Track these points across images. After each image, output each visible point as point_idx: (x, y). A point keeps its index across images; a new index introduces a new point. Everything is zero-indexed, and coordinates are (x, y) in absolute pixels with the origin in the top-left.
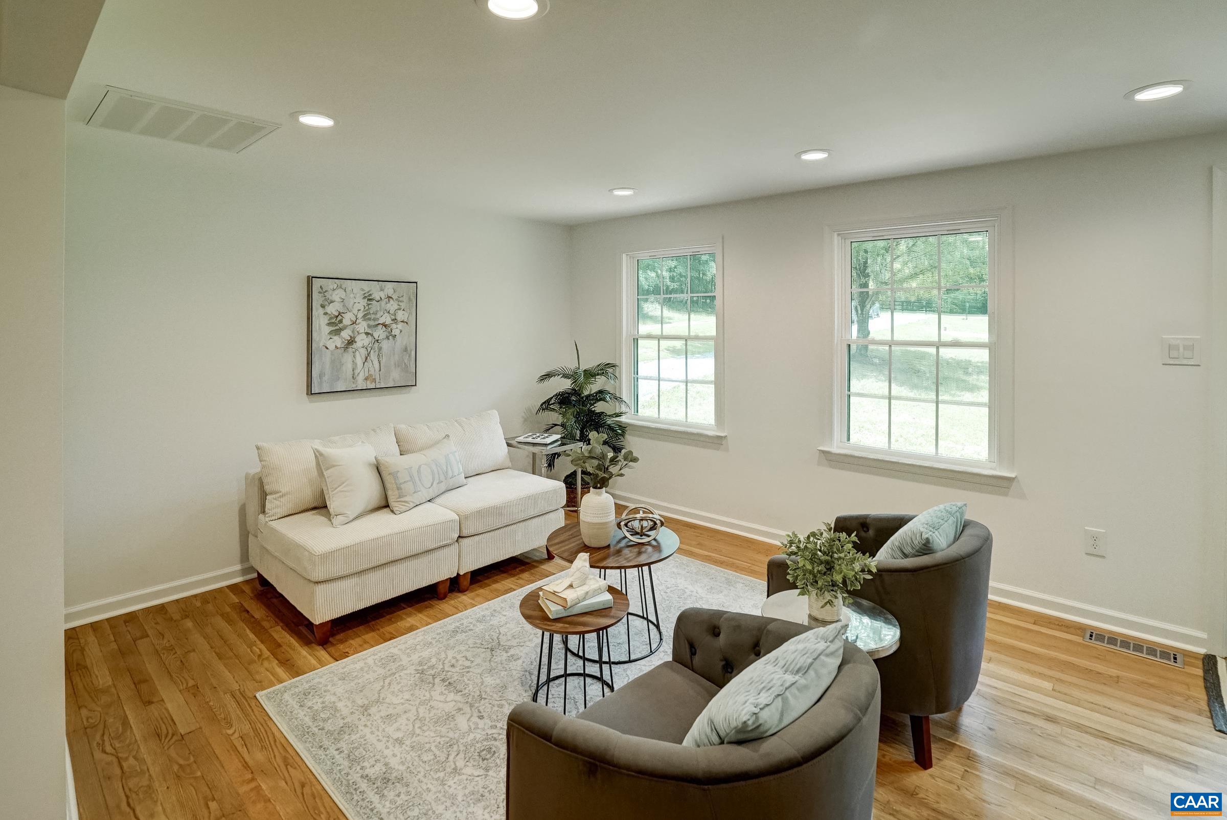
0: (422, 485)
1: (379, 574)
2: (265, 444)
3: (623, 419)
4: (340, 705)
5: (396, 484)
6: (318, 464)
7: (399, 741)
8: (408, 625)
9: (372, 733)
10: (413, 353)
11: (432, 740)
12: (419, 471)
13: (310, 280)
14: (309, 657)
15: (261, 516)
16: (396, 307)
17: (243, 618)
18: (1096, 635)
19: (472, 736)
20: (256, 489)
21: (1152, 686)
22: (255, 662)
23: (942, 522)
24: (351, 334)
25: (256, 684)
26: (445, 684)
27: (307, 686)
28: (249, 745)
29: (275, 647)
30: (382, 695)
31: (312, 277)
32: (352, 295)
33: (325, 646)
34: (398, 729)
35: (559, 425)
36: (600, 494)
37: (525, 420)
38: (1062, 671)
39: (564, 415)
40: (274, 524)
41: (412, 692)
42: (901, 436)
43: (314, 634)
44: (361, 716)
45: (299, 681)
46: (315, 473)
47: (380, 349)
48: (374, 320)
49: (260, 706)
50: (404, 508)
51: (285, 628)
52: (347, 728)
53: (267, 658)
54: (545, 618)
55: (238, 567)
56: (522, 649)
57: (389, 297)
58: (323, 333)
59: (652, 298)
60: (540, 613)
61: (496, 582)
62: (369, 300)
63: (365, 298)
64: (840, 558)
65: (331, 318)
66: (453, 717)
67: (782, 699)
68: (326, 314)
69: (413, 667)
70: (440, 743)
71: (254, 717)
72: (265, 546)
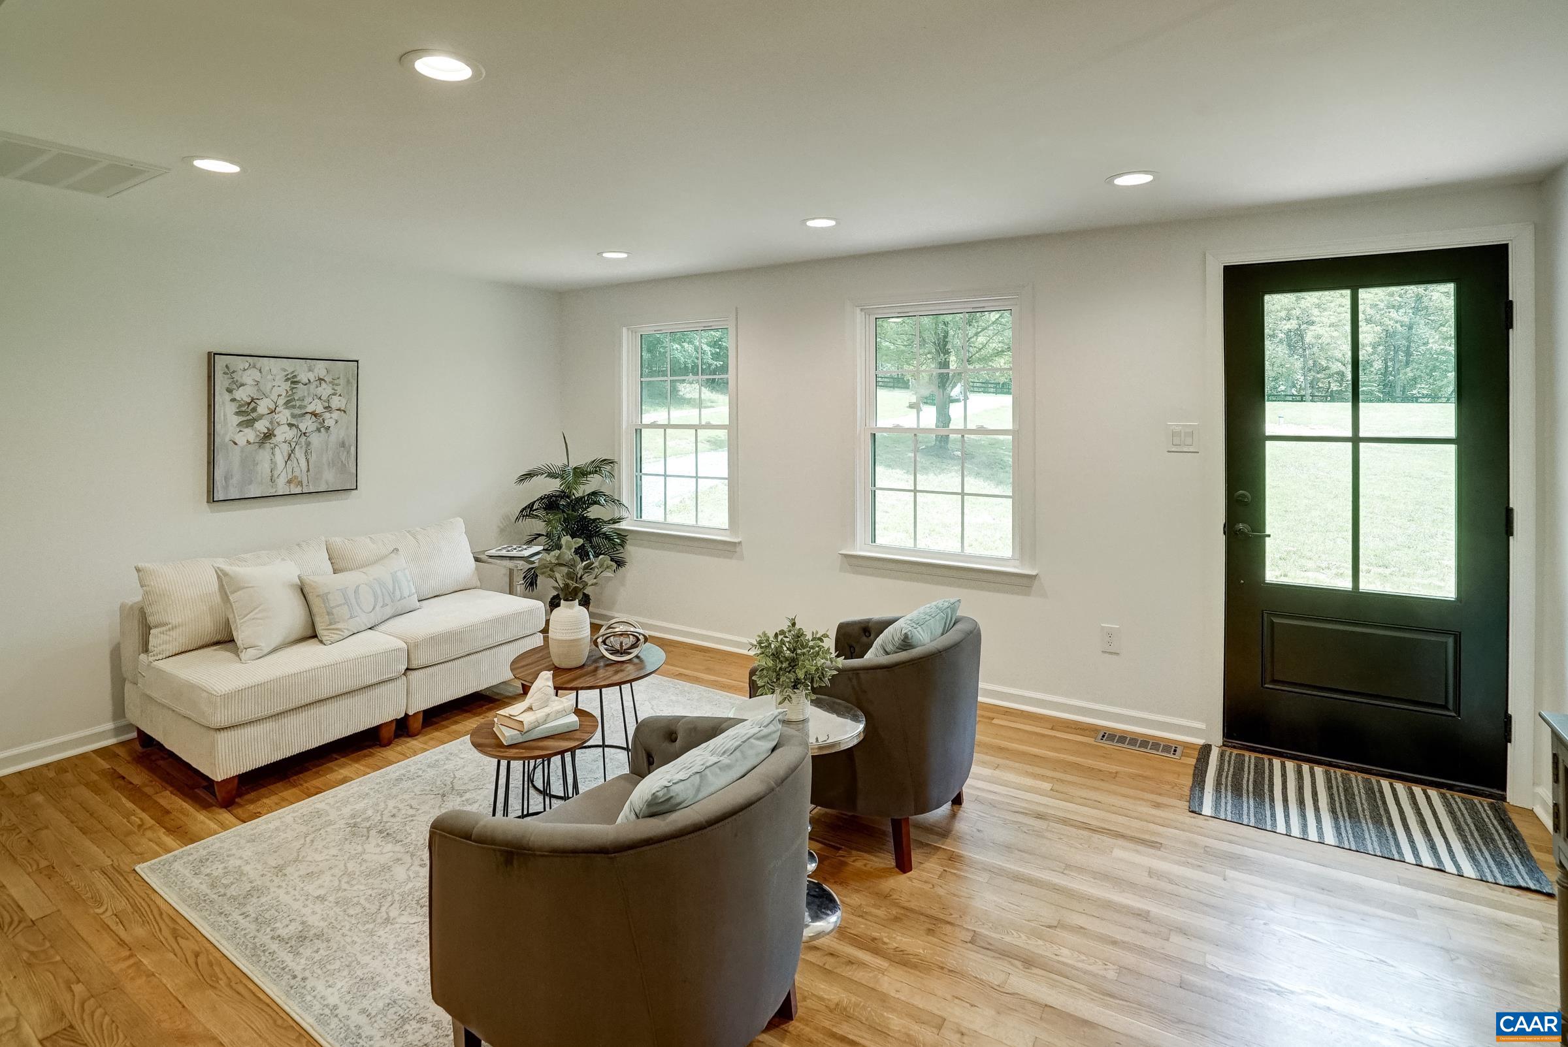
0: (361, 608)
1: (303, 716)
2: (148, 565)
3: (623, 525)
4: (246, 869)
5: (326, 607)
6: (221, 587)
7: (322, 899)
8: (340, 777)
9: (287, 893)
10: (353, 449)
11: (361, 893)
12: (356, 591)
13: (211, 357)
14: (207, 821)
15: (143, 657)
16: (330, 391)
17: (116, 785)
18: (1109, 736)
19: (410, 885)
20: (136, 623)
21: (1146, 778)
22: (135, 833)
23: (928, 618)
24: (268, 425)
25: (135, 857)
26: (382, 835)
27: (205, 853)
28: (125, 922)
29: (162, 817)
30: (302, 854)
31: (215, 354)
32: (270, 377)
33: (229, 808)
34: (321, 887)
35: (543, 535)
36: (571, 607)
37: (502, 531)
38: (1065, 772)
39: (548, 522)
40: (161, 664)
41: (339, 848)
42: (976, 540)
43: (215, 796)
44: (274, 878)
45: (193, 848)
46: (217, 599)
47: (308, 444)
48: (300, 407)
49: (140, 879)
50: (336, 637)
51: (175, 792)
52: (256, 891)
53: (150, 828)
54: (500, 745)
55: (110, 726)
56: (479, 792)
57: (321, 380)
58: (230, 425)
59: (691, 377)
60: (493, 741)
61: (456, 723)
62: (293, 383)
63: (287, 380)
64: (804, 654)
65: (240, 406)
66: (389, 868)
67: (701, 777)
68: (233, 400)
69: (343, 821)
70: (371, 896)
71: (133, 892)
72: (148, 693)
